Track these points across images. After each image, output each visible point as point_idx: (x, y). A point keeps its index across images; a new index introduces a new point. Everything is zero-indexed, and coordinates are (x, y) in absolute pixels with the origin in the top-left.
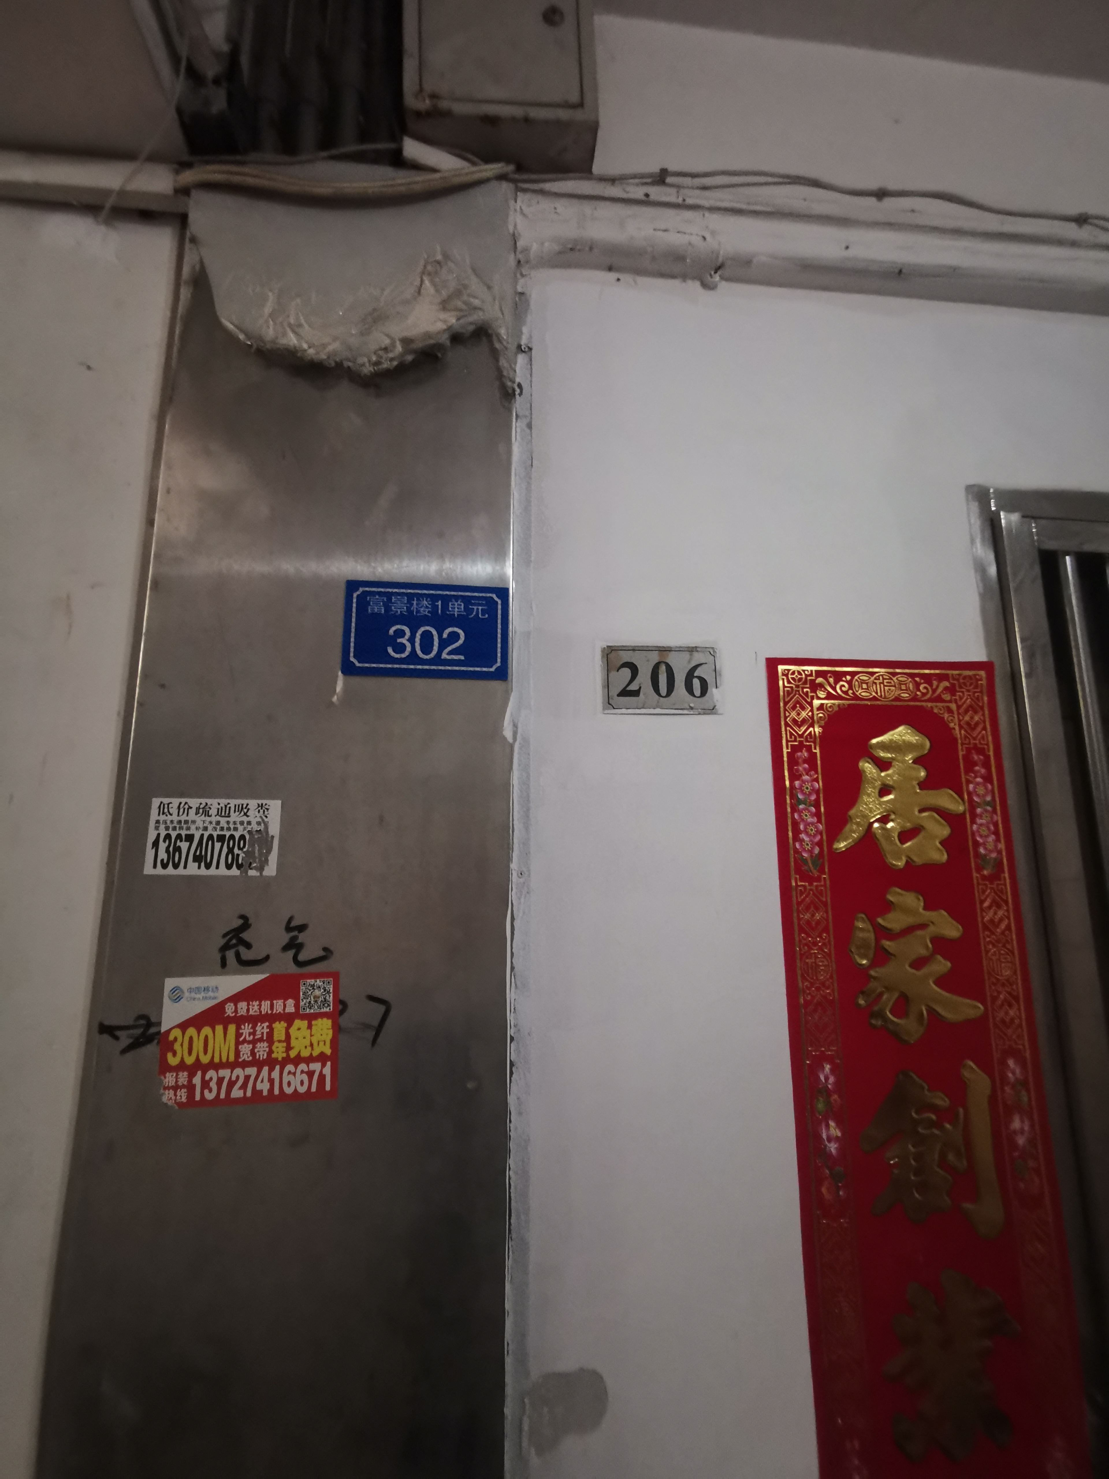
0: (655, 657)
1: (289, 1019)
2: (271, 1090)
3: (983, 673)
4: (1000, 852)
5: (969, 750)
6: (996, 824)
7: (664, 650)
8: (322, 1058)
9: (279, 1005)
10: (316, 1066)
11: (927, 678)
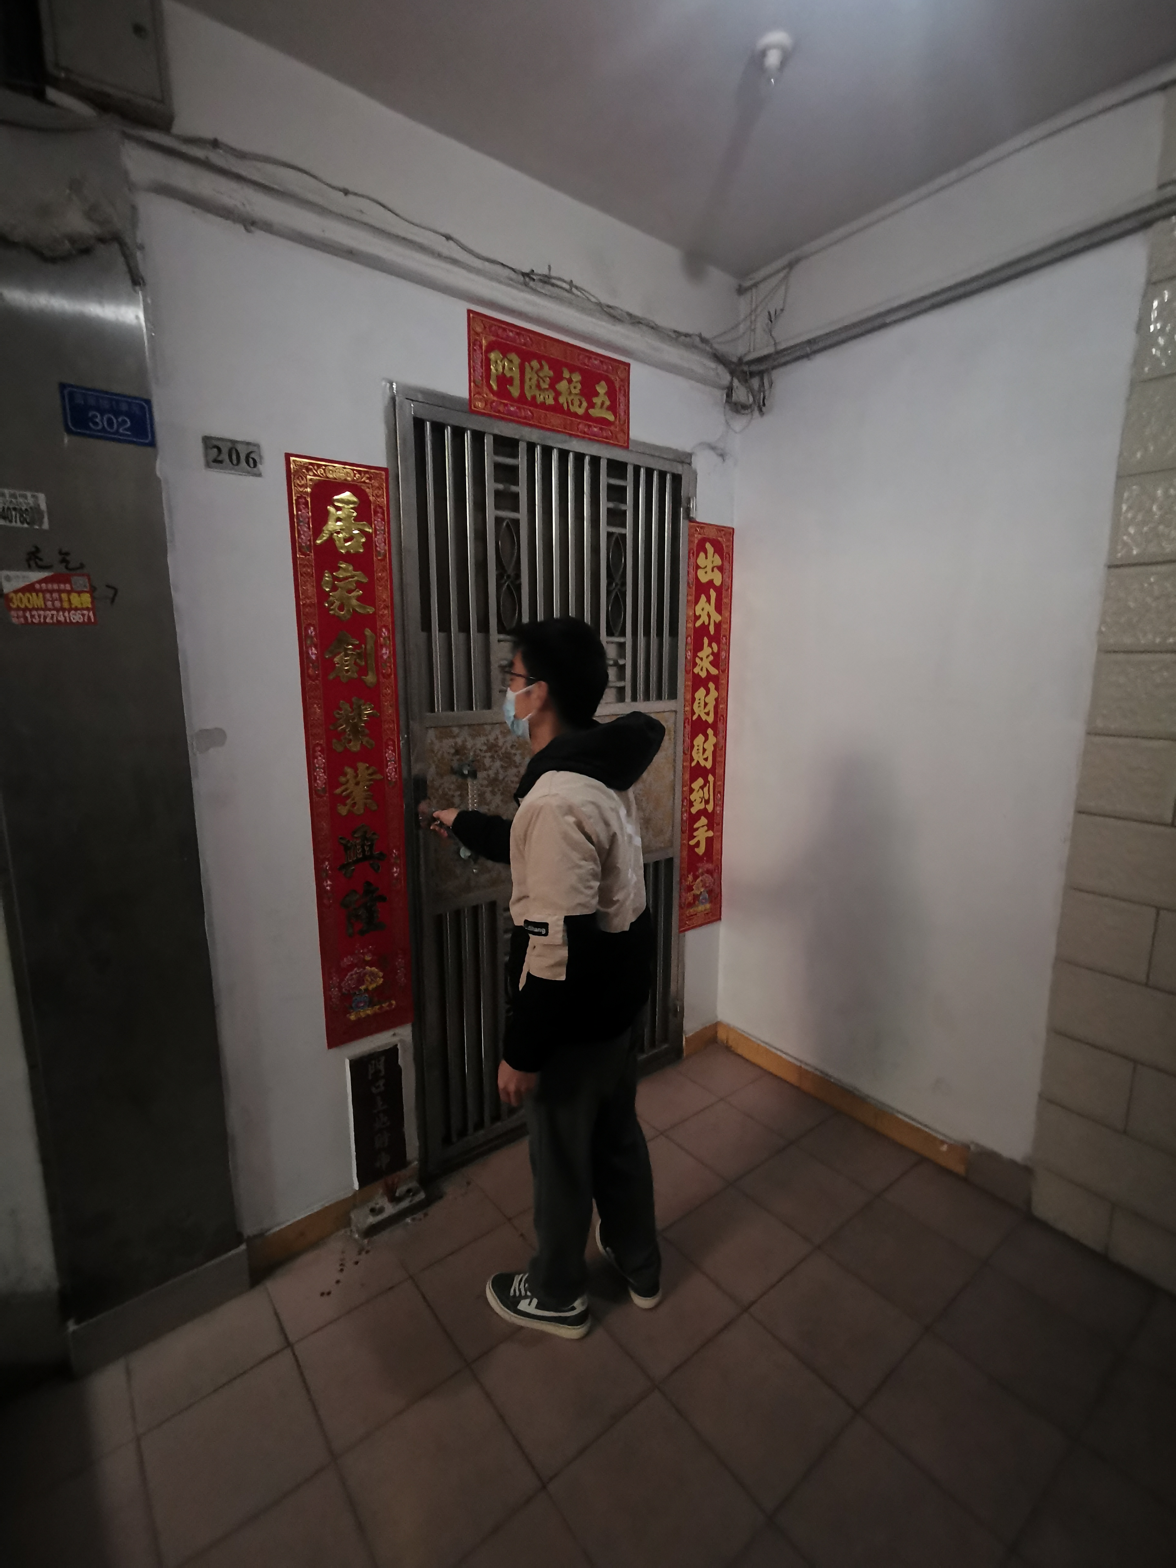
0: (229, 445)
1: (69, 592)
2: (65, 620)
3: (383, 473)
4: (385, 550)
5: (376, 507)
6: (385, 540)
7: (234, 442)
8: (88, 609)
9: (62, 586)
10: (85, 612)
11: (359, 472)
